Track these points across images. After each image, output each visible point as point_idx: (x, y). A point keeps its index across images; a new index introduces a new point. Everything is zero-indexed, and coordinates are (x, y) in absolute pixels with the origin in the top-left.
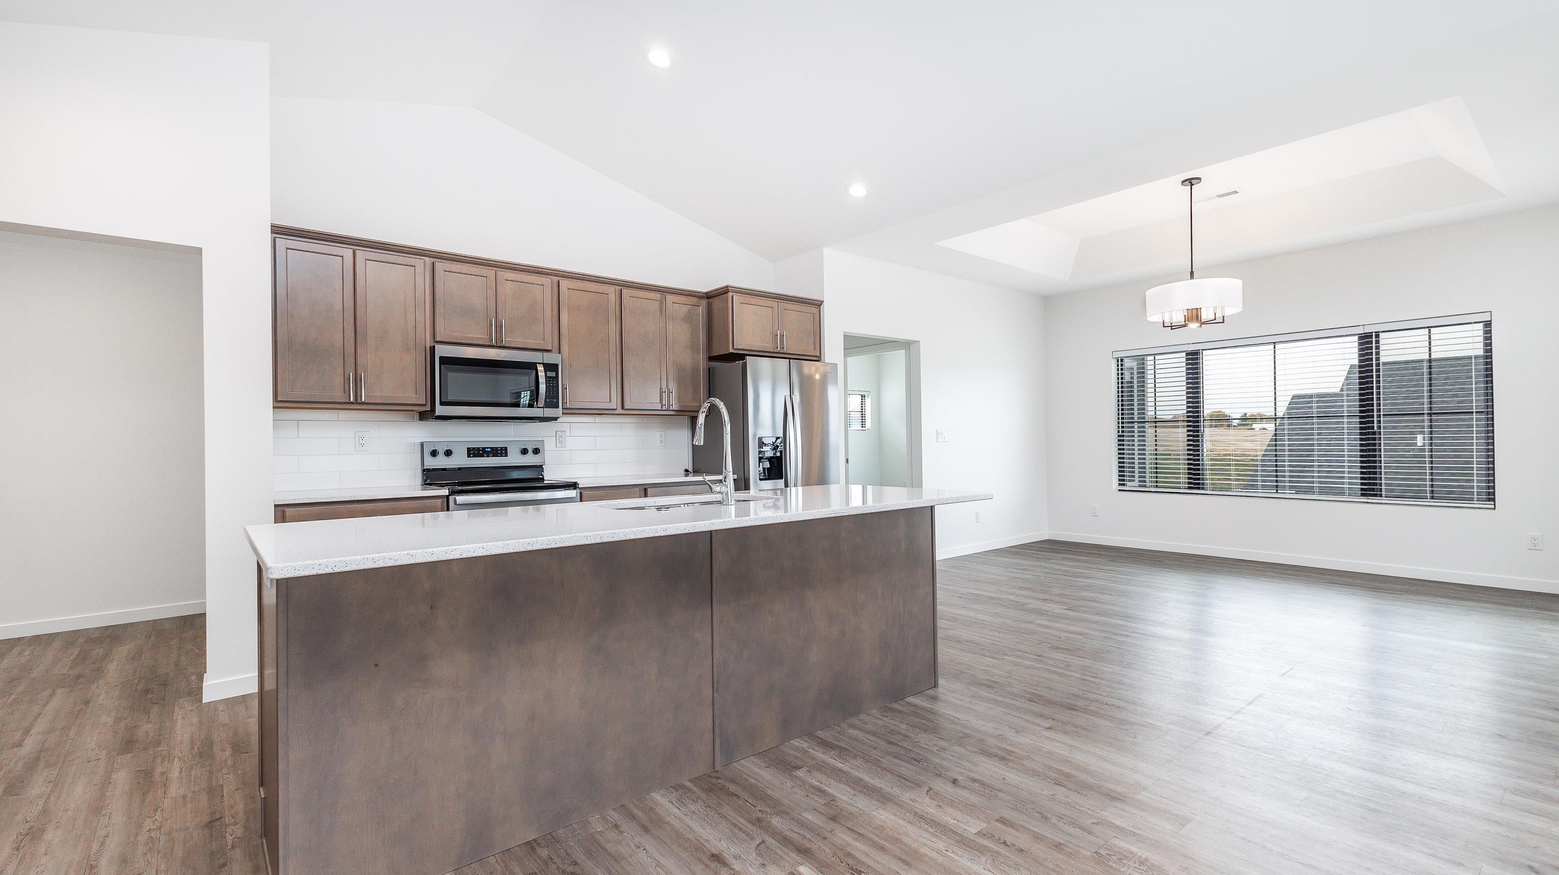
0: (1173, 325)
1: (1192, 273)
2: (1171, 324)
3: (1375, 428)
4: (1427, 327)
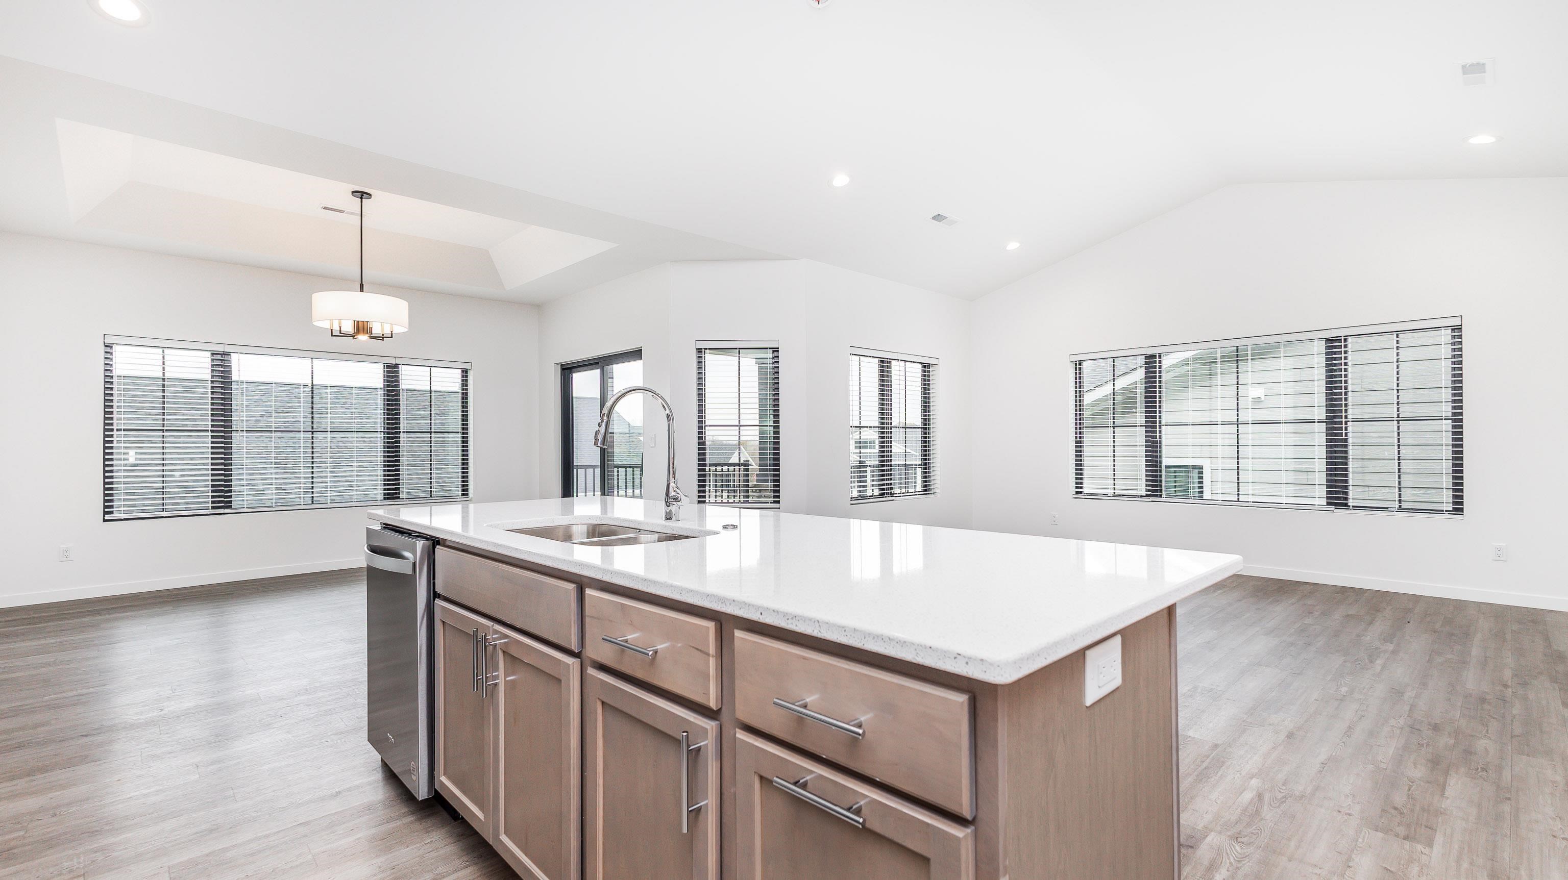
0: (384, 336)
1: (362, 286)
2: (383, 335)
4: (431, 367)
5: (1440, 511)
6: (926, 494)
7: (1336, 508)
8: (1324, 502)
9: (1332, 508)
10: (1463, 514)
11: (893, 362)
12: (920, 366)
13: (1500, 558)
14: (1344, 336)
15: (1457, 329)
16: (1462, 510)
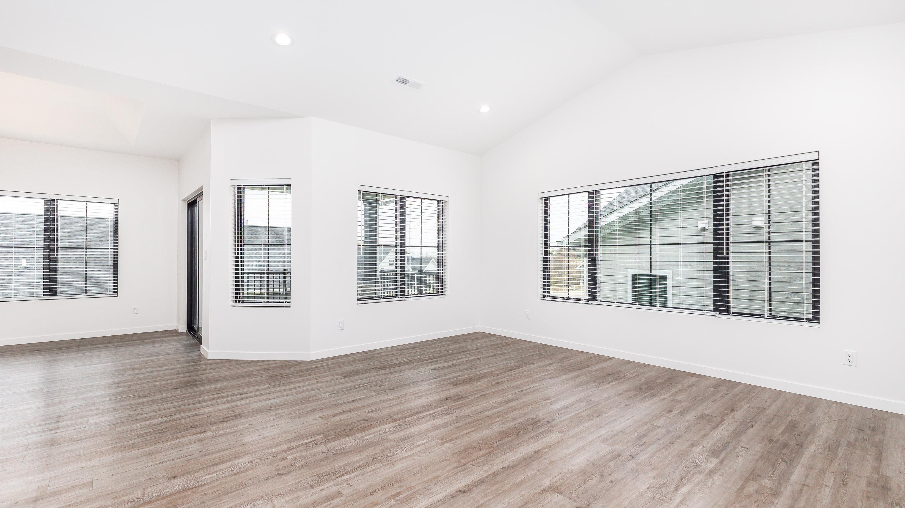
3: (55, 255)
4: (86, 202)
5: (801, 320)
6: (438, 295)
7: (720, 314)
8: (712, 308)
9: (717, 313)
10: (819, 323)
11: (407, 199)
12: (436, 202)
13: (850, 363)
14: (726, 172)
15: (815, 163)
16: (818, 319)
